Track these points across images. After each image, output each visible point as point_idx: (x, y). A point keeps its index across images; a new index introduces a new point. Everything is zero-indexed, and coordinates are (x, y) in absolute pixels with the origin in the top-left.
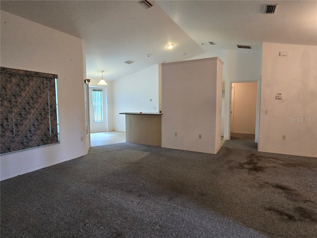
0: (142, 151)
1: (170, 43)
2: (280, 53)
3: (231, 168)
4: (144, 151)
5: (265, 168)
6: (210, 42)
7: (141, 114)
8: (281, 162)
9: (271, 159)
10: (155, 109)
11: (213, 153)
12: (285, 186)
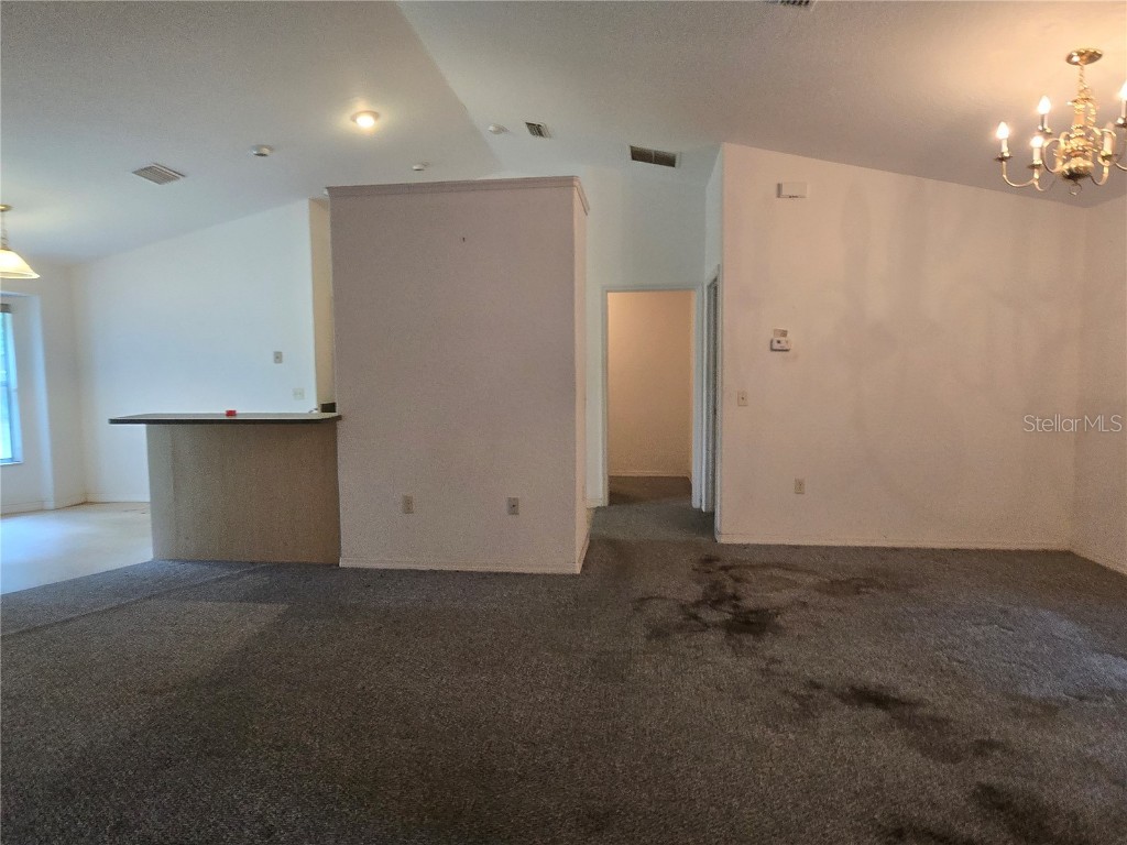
0: (247, 599)
1: (361, 105)
2: (779, 187)
3: (659, 633)
4: (257, 600)
5: (777, 615)
6: (529, 124)
7: (231, 422)
8: (810, 580)
9: (776, 572)
10: (299, 394)
11: (568, 571)
12: (881, 687)
